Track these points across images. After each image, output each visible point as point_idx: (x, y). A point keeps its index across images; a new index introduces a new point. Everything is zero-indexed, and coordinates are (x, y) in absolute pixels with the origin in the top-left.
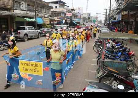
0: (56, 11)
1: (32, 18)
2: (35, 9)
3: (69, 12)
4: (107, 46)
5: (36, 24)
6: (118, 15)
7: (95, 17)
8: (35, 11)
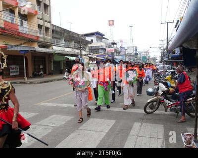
3: (110, 47)
7: (145, 52)
8: (80, 48)
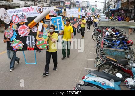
4: (106, 35)
6: (117, 3)
7: (94, 6)
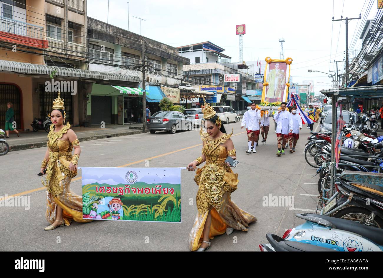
0: (197, 69)
1: (134, 85)
2: (141, 63)
3: (233, 71)
4: (347, 145)
5: (145, 103)
6: (371, 70)
